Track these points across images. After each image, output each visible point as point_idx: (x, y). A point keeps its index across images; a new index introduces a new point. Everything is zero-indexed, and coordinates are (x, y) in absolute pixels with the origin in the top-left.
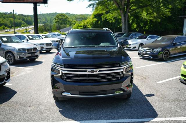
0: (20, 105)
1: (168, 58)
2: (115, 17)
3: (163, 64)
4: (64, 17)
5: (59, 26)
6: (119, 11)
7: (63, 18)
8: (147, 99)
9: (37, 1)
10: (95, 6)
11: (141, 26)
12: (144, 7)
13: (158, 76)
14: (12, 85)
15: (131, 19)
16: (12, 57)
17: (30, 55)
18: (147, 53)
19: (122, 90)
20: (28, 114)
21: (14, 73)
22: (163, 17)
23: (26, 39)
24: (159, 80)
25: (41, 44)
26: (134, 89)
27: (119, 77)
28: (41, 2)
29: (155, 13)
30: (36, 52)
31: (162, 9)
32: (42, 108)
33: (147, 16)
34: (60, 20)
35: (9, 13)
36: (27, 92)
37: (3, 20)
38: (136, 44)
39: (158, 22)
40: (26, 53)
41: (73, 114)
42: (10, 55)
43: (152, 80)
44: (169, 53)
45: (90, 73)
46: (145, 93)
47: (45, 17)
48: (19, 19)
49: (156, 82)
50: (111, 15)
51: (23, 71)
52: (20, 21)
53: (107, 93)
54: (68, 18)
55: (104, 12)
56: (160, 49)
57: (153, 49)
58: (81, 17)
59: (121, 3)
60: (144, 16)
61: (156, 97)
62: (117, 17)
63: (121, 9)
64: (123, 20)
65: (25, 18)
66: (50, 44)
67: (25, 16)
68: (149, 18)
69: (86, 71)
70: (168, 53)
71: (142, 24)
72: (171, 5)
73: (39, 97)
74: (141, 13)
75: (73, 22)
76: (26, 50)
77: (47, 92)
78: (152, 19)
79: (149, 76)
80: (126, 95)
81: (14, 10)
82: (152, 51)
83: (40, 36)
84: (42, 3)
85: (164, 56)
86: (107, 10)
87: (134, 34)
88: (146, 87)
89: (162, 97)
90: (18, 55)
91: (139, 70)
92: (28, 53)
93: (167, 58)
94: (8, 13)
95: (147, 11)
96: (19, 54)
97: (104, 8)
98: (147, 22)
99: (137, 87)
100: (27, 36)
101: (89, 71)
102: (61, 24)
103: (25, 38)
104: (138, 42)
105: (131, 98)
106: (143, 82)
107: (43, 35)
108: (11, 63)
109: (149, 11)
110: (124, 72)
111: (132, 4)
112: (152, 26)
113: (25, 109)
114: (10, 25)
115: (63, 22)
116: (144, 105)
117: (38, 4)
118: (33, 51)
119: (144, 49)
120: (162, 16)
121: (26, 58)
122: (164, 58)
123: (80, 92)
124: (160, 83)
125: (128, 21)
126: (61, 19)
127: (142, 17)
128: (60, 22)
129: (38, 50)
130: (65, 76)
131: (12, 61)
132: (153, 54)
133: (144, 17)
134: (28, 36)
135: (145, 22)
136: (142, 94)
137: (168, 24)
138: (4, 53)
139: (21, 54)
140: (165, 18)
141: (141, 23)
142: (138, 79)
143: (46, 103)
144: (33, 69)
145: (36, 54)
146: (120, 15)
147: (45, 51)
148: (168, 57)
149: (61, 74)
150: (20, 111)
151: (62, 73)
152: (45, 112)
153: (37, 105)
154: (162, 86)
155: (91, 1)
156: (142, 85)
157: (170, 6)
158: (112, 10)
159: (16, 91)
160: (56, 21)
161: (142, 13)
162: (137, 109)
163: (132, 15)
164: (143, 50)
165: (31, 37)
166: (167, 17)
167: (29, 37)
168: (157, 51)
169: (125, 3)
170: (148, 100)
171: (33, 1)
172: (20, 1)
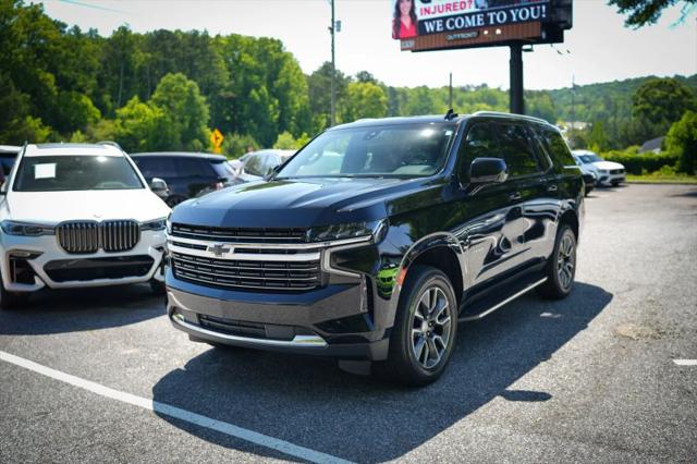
4: (673, 91)
5: (647, 129)
7: (667, 97)
8: (488, 404)
9: (520, 37)
27: (306, 282)
28: (534, 38)
34: (655, 104)
45: (214, 256)
47: (606, 97)
53: (268, 336)
54: (691, 97)
69: (205, 248)
84: (539, 41)
99: (544, 360)
102: (656, 120)
110: (328, 267)
115: (667, 113)
117: (525, 47)
126: (659, 99)
128: (654, 113)
160: (639, 107)
171: (501, 39)
172: (464, 43)
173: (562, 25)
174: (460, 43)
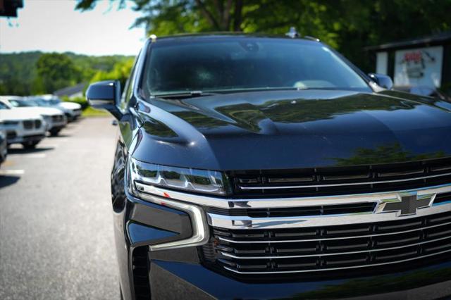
4: (62, 61)
5: (50, 83)
7: (58, 64)
25: (6, 123)
34: (52, 68)
58: (104, 60)
59: (220, 15)
66: (37, 123)
69: (369, 207)
75: (86, 74)
101: (390, 208)
102: (55, 78)
107: (10, 101)
115: (60, 73)
126: (54, 65)
128: (52, 74)
147: (19, 146)
151: (213, 231)
155: (141, 11)
160: (42, 70)
173: (16, 4)
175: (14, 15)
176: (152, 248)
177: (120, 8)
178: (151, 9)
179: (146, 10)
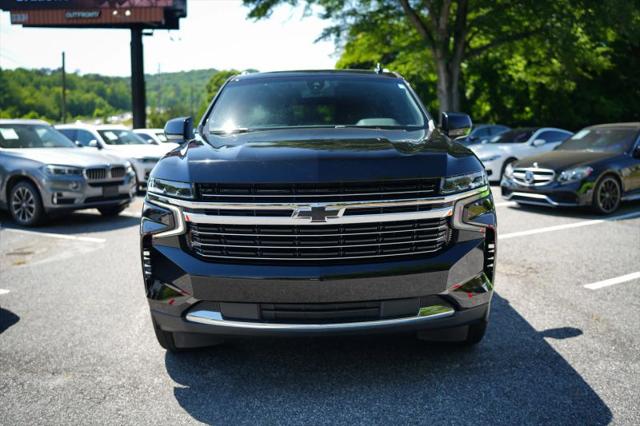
0: (17, 368)
1: (616, 205)
2: (414, 76)
3: (600, 225)
6: (428, 52)
8: (553, 346)
9: (143, 20)
10: (344, 34)
11: (505, 107)
12: (518, 37)
13: (586, 265)
14: (11, 294)
15: (471, 81)
16: (32, 197)
17: (98, 191)
18: (537, 184)
19: (448, 301)
20: (37, 406)
21: (29, 253)
22: (585, 74)
23: (94, 142)
24: (591, 277)
25: (146, 160)
26: (497, 311)
27: (436, 243)
28: (156, 23)
29: (554, 61)
30: (121, 183)
31: (581, 43)
32: (107, 378)
33: (529, 71)
35: (54, 72)
36: (58, 317)
37: (32, 95)
38: (491, 159)
39: (566, 91)
40: (83, 182)
41: (234, 406)
42: (24, 191)
43: (565, 278)
44: (618, 188)
45: (307, 222)
46: (539, 324)
47: (175, 85)
48: (88, 91)
49: (579, 283)
50: (402, 67)
51: (66, 248)
52: (89, 96)
53: (382, 315)
55: (376, 57)
56: (586, 171)
57: (558, 172)
59: (435, 23)
60: (517, 72)
61: (592, 341)
62: (419, 77)
63: (434, 46)
64: (443, 86)
65: (106, 86)
67: (107, 80)
68: (534, 78)
69: (288, 213)
70: (614, 186)
71: (511, 101)
72: (612, 32)
73: (105, 337)
74: (506, 62)
76: (84, 172)
77: (141, 318)
78: (544, 81)
79: (549, 263)
80: (467, 327)
81: (63, 54)
82: (555, 179)
83: (147, 137)
84: (160, 26)
85: (602, 198)
86: (386, 50)
87: (482, 130)
88: (543, 302)
89: (614, 342)
90: (53, 189)
91: (508, 245)
92: (93, 185)
93: (612, 205)
94: (48, 70)
95: (528, 53)
96: (59, 186)
97: (376, 44)
98: (526, 92)
99: (507, 302)
100: (99, 132)
101: (303, 214)
103: (93, 138)
104: (498, 153)
105: (485, 344)
106: (530, 285)
107: (157, 134)
108: (27, 220)
109: (535, 55)
110: (457, 223)
111: (476, 29)
112: (543, 107)
113: (30, 385)
114: (56, 112)
116: (542, 369)
117: (145, 31)
118: (109, 177)
119: (524, 172)
120: (579, 70)
121: (83, 201)
122: (601, 205)
123: (264, 306)
124: (599, 290)
125: (462, 91)
127: (510, 76)
129: (128, 174)
130: (200, 236)
131: (32, 215)
132: (560, 189)
133: (516, 76)
134: (101, 133)
135: (521, 94)
136: (531, 328)
137: (603, 100)
138: (3, 183)
139: (66, 187)
140: (590, 77)
141: (505, 98)
142: (507, 275)
143: (127, 359)
144: (104, 240)
145: (122, 189)
146: (431, 70)
148: (615, 199)
149: (180, 229)
150: (8, 391)
151: (188, 225)
152: (113, 398)
153: (84, 369)
154: (609, 298)
155: (330, 19)
156: (526, 296)
157: (611, 35)
158: (403, 49)
159: (18, 314)
160: (213, 94)
161: (510, 62)
162: (515, 389)
163: (473, 69)
164: (522, 175)
165: (112, 136)
166: (599, 73)
167: (107, 134)
168: (574, 178)
169: (448, 26)
170: (557, 350)
171: (129, 21)
172: (85, 22)
173: (178, 14)
174: (80, 22)
175: (175, 26)
176: (154, 236)
177: (304, 15)
178: (344, 15)
179: (337, 17)
